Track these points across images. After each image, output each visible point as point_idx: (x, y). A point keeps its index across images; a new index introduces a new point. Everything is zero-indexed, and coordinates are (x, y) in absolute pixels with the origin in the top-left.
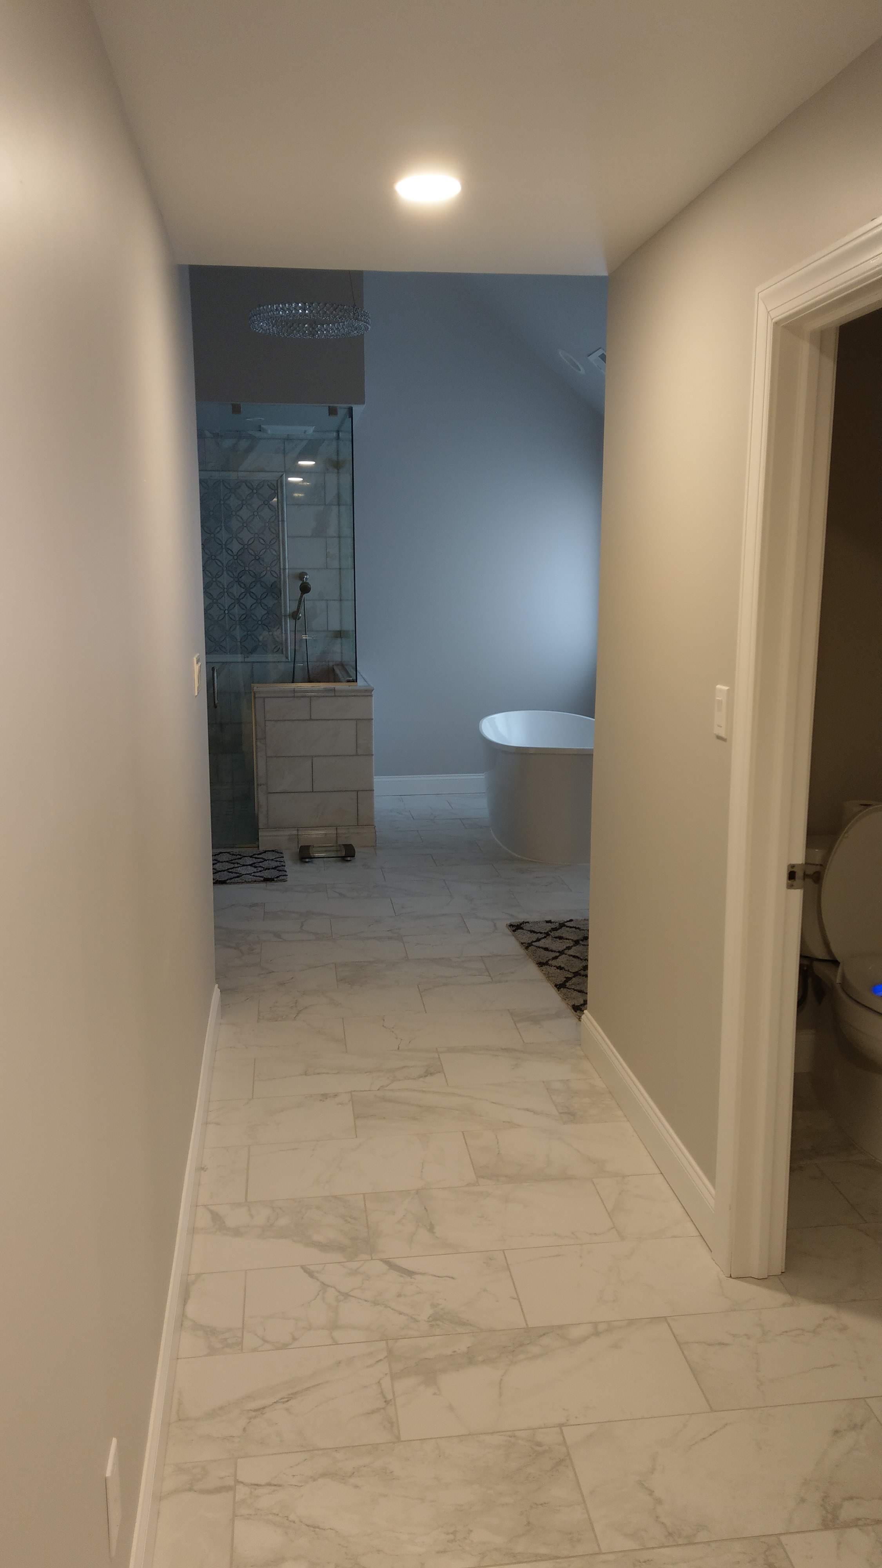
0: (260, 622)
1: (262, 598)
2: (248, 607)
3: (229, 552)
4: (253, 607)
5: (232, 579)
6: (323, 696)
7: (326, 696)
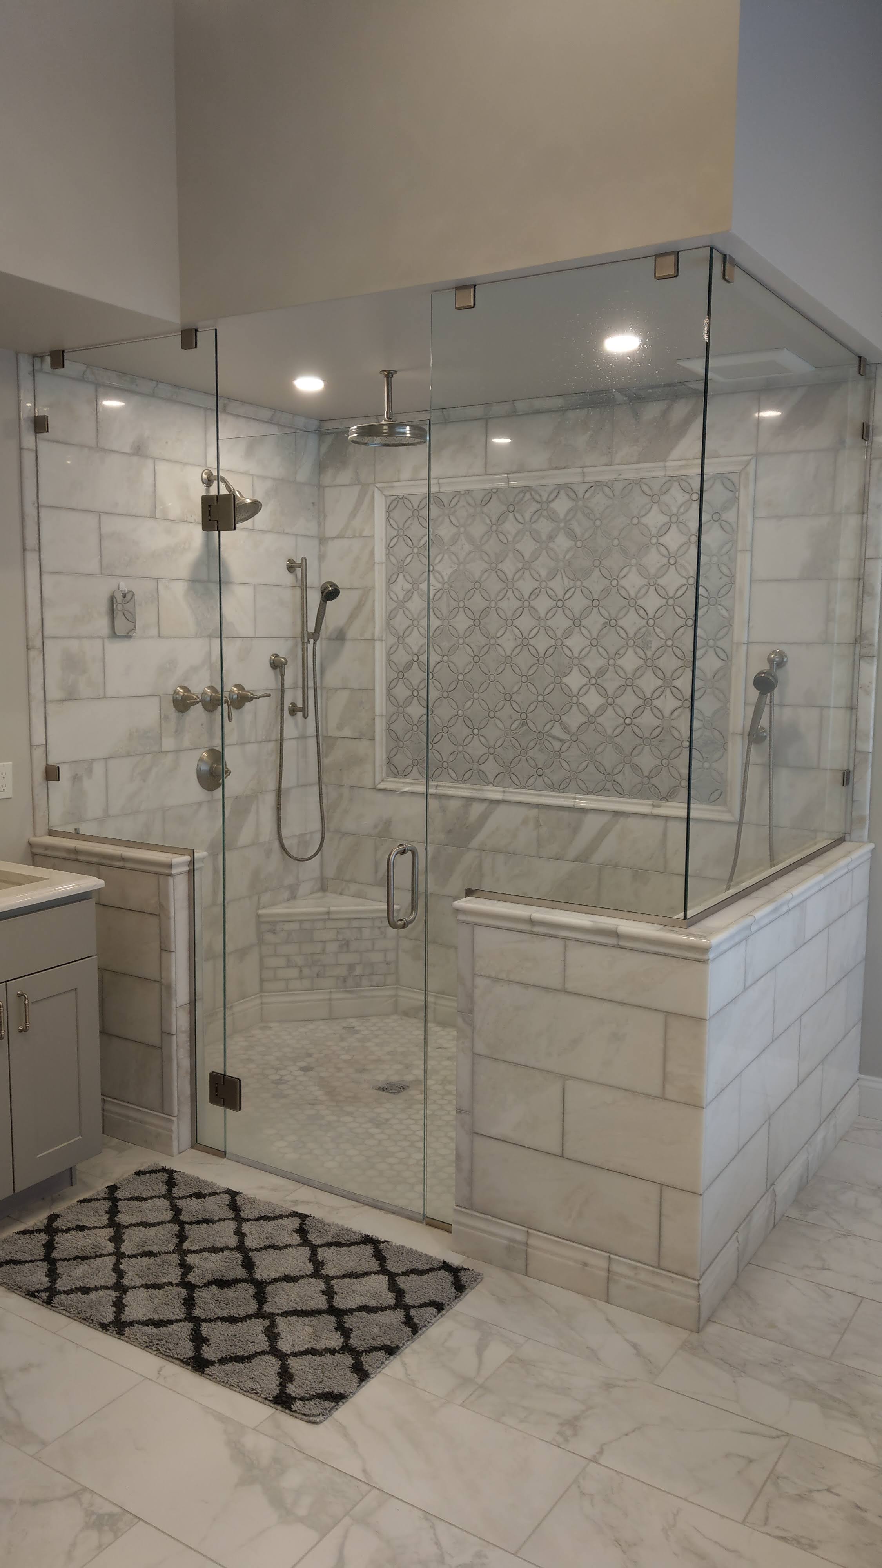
3: (641, 612)
4: (676, 714)
5: (642, 662)
6: (594, 943)
7: (599, 944)
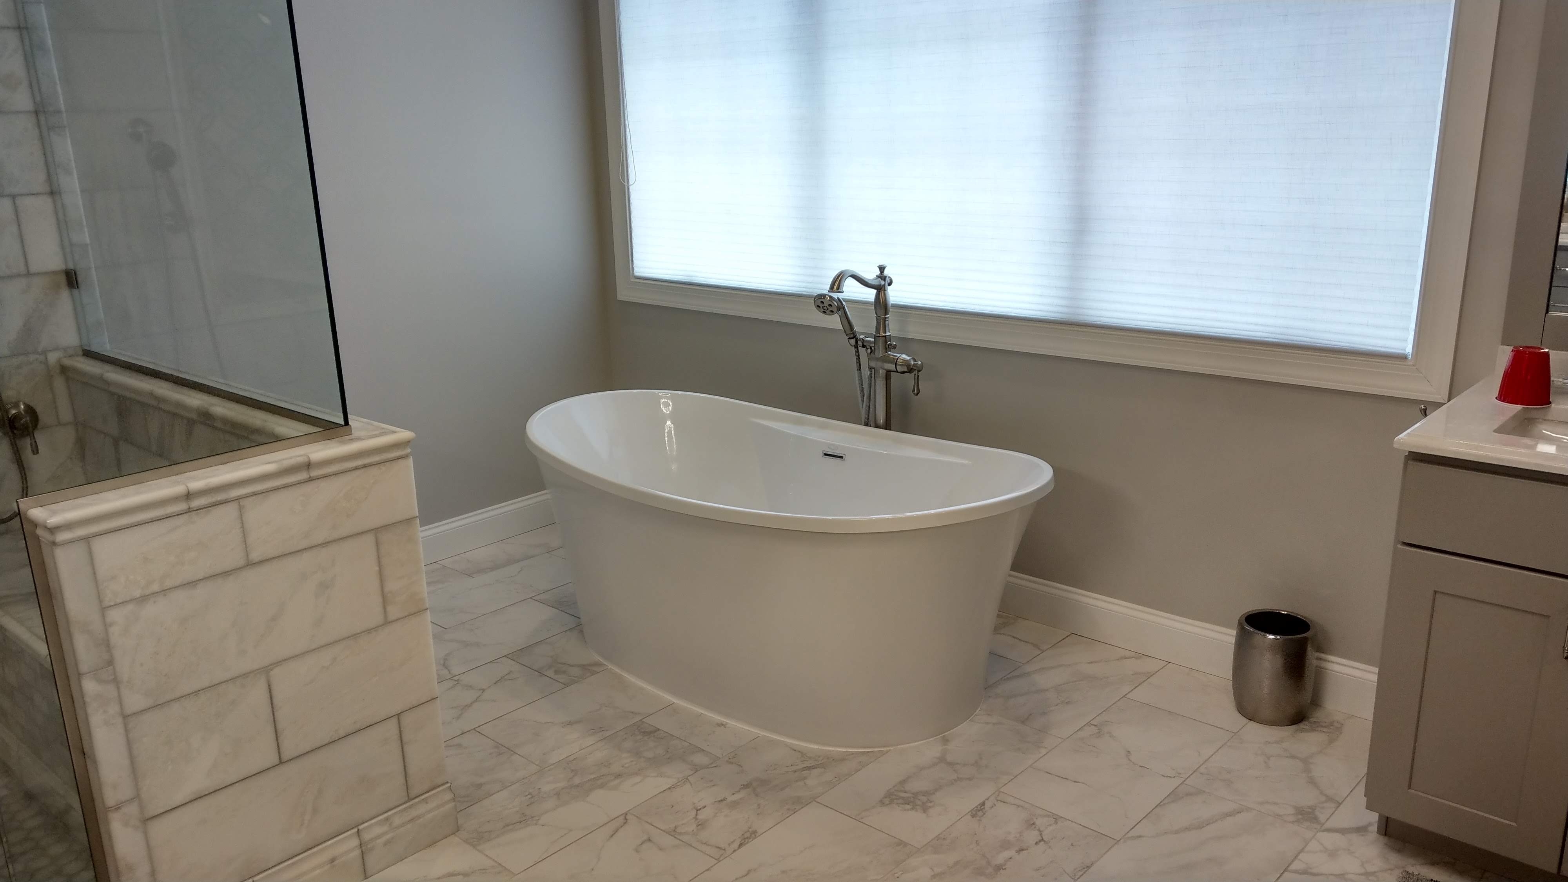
6: (278, 489)
7: (286, 486)
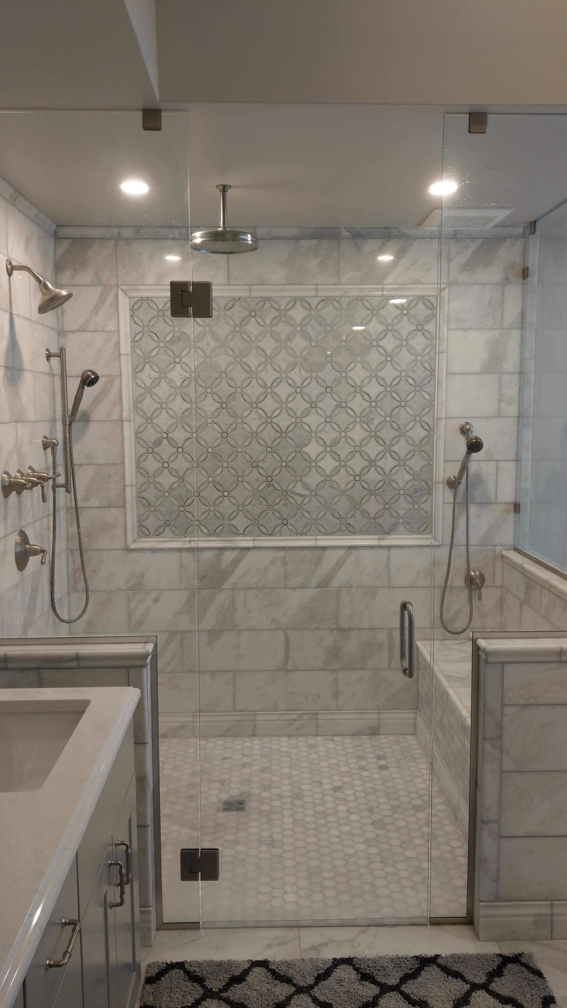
0: (402, 492)
1: (406, 459)
2: (387, 470)
3: (366, 397)
4: (394, 471)
5: (367, 434)
